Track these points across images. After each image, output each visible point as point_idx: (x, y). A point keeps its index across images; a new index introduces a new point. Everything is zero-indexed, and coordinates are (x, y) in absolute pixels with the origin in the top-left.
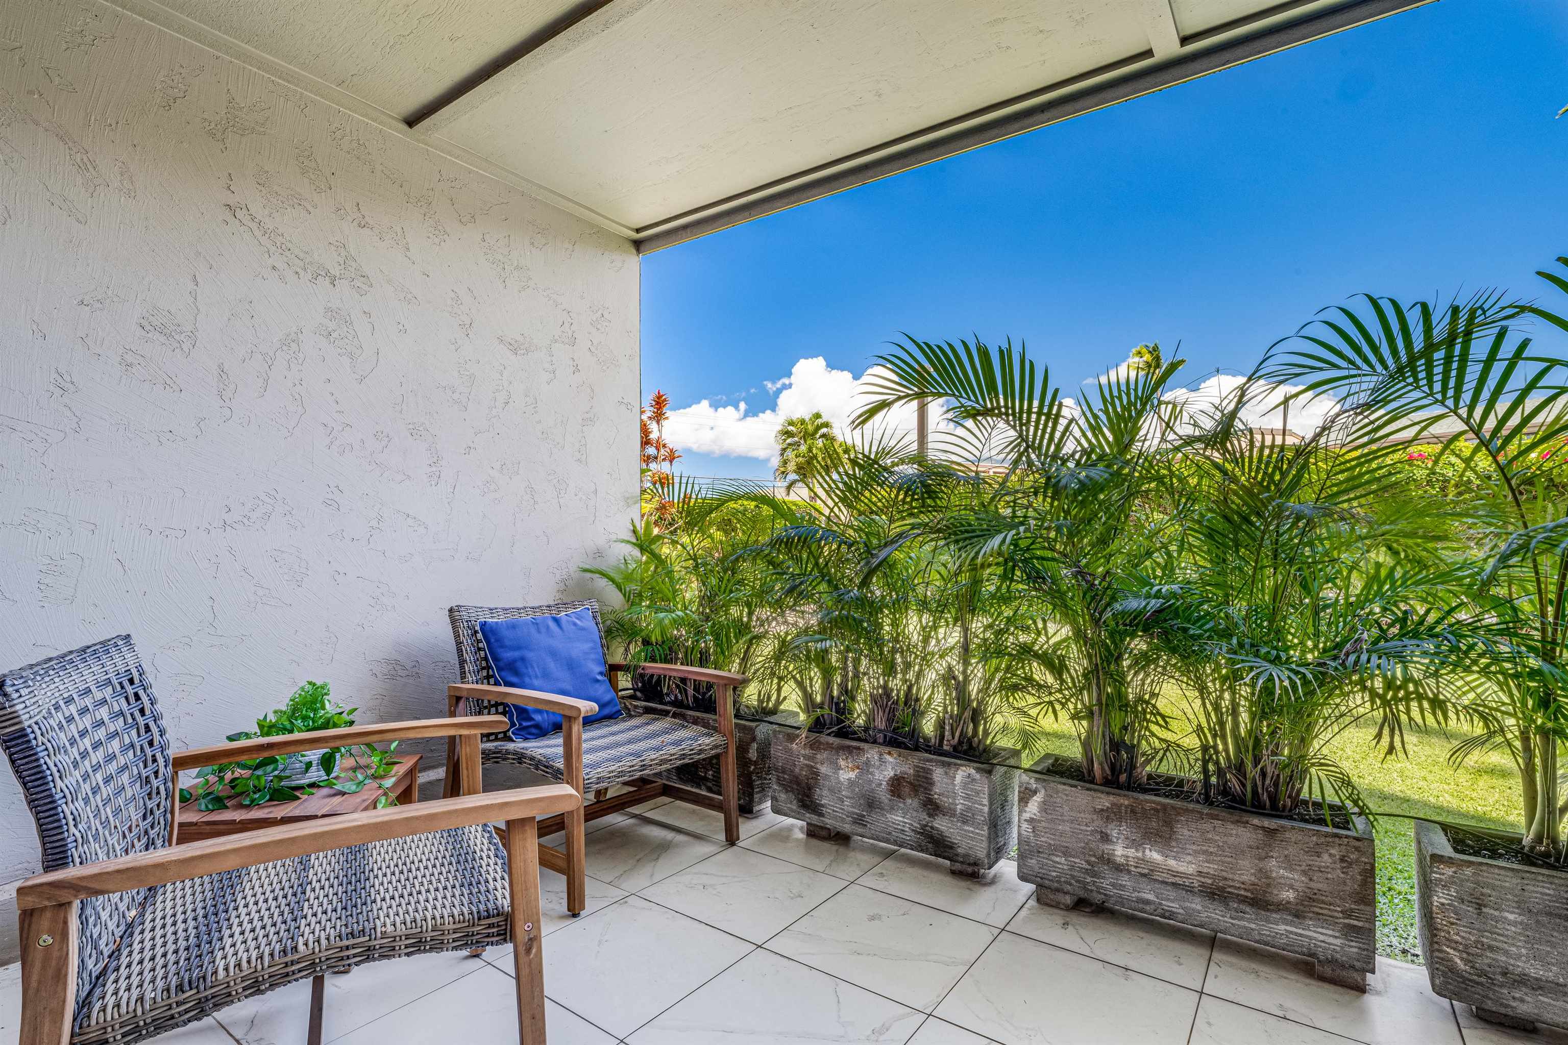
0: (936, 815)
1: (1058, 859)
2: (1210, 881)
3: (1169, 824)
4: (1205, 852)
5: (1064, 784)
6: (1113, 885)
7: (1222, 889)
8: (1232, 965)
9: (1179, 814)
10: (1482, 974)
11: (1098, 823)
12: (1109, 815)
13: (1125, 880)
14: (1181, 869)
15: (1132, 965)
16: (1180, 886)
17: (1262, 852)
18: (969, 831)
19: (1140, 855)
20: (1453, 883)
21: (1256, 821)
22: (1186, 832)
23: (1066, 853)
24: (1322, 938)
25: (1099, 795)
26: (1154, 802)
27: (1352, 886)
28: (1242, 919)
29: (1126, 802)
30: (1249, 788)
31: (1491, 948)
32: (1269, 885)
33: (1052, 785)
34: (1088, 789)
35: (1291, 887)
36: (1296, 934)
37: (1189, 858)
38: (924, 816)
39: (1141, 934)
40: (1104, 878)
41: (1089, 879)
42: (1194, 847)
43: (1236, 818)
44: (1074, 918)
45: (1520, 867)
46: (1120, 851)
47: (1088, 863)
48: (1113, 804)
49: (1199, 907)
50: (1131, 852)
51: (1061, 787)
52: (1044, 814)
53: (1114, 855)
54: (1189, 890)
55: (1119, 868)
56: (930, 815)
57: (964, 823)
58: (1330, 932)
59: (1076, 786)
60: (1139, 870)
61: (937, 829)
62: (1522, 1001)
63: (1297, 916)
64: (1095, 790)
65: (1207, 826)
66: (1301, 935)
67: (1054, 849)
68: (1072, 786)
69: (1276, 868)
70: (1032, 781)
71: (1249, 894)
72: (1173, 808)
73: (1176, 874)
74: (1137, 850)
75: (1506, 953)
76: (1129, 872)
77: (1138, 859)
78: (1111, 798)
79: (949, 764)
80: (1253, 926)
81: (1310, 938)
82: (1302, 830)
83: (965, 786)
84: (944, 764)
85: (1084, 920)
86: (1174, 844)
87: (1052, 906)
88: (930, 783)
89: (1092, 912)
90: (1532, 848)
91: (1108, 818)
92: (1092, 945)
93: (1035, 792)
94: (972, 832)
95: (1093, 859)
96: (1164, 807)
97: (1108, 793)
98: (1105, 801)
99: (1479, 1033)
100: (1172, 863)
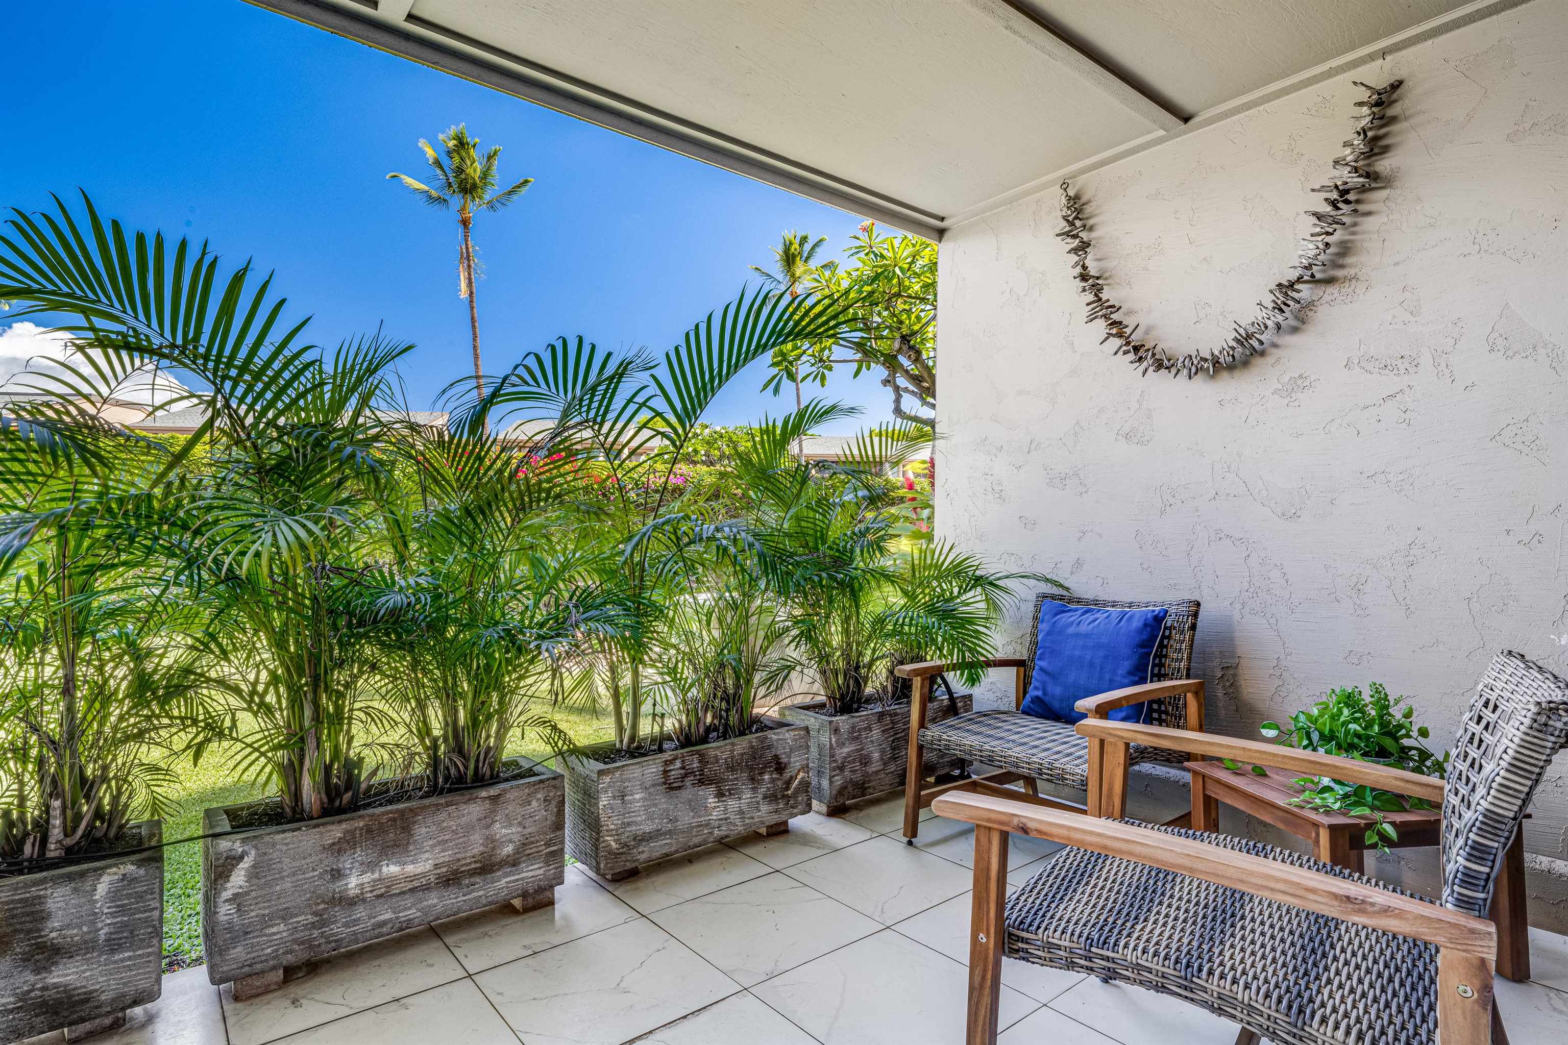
0: (55, 963)
1: (274, 930)
2: (444, 870)
3: (407, 829)
4: (439, 843)
5: (284, 831)
6: (346, 925)
7: (456, 872)
8: (466, 940)
9: (417, 815)
10: (625, 845)
11: (329, 861)
12: (338, 848)
13: (360, 912)
14: (419, 870)
16: (419, 888)
17: (488, 820)
18: (122, 960)
19: (376, 875)
20: (610, 787)
21: (484, 794)
22: (424, 830)
23: (285, 915)
24: (531, 874)
25: (329, 827)
26: (387, 813)
27: (552, 818)
28: (473, 891)
29: (361, 824)
30: (472, 766)
31: (629, 824)
32: (493, 848)
33: (267, 839)
34: (315, 827)
35: (511, 841)
36: (514, 881)
37: (427, 855)
38: (27, 979)
39: (376, 963)
40: (333, 923)
41: (316, 933)
42: (431, 842)
43: (468, 797)
44: (295, 990)
45: (631, 762)
46: (353, 883)
47: (315, 914)
48: (346, 832)
49: (435, 901)
50: (367, 878)
51: (278, 837)
52: (255, 881)
53: (347, 890)
54: (426, 888)
55: (351, 902)
56: (37, 971)
57: (113, 951)
58: (537, 866)
59: (299, 829)
60: (375, 893)
61: (56, 986)
62: (643, 852)
63: (514, 865)
64: (324, 824)
65: (443, 815)
66: (517, 880)
67: (265, 921)
68: (294, 830)
69: (500, 830)
70: (238, 844)
71: (478, 865)
72: (411, 810)
73: (415, 877)
74: (373, 873)
75: (635, 823)
76: (364, 900)
77: (374, 881)
78: (344, 826)
79: (82, 875)
80: (481, 893)
81: (523, 879)
82: (518, 786)
83: (114, 895)
84: (70, 878)
85: (309, 985)
86: (411, 848)
87: (258, 995)
88: (41, 917)
89: (308, 973)
90: (629, 747)
91: (339, 851)
92: (342, 1002)
93: (241, 858)
94: (129, 958)
95: (322, 906)
96: (402, 813)
97: (340, 822)
98: (335, 831)
99: (622, 889)
100: (410, 869)
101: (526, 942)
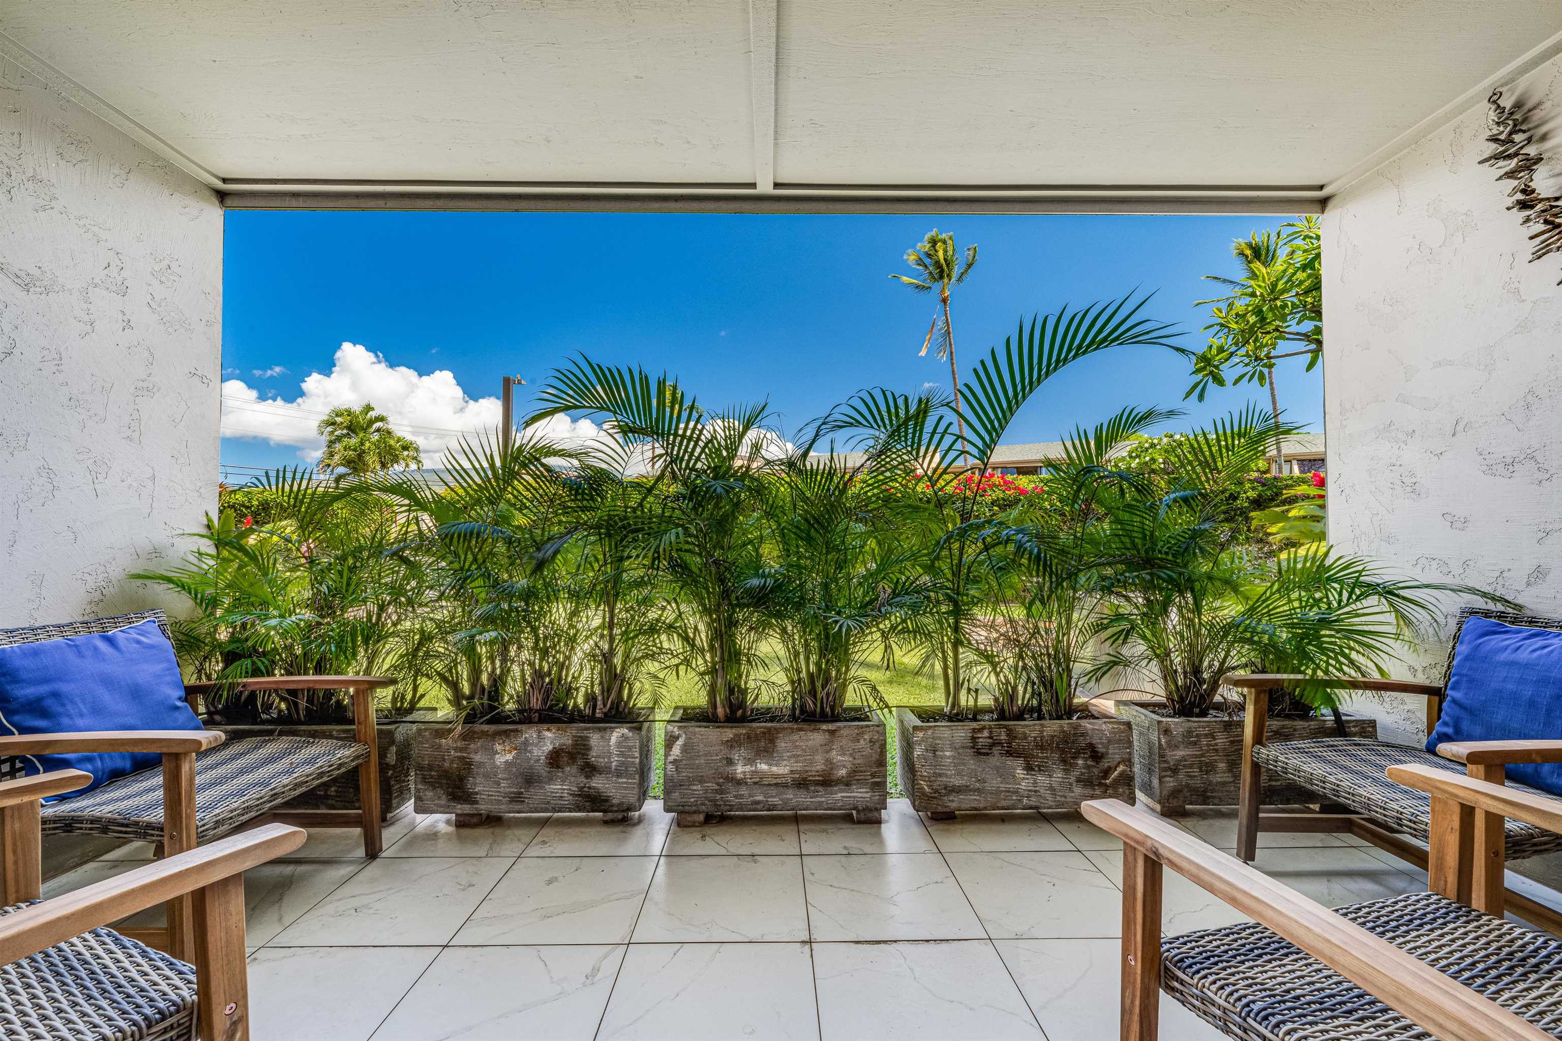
0: (593, 775)
1: (695, 788)
2: (797, 776)
3: (772, 741)
4: (794, 756)
5: (700, 727)
6: (735, 796)
7: (805, 779)
8: (811, 831)
9: (778, 733)
10: (936, 791)
11: (725, 751)
12: (731, 744)
13: (744, 791)
14: (781, 772)
15: (757, 851)
16: (780, 785)
17: (827, 747)
18: (622, 783)
19: (753, 768)
20: (923, 741)
21: (824, 727)
22: (783, 745)
23: (701, 780)
24: (860, 795)
25: (726, 730)
26: (761, 727)
27: (875, 756)
28: (817, 796)
29: (744, 731)
30: (819, 706)
31: (940, 775)
32: (832, 769)
33: (691, 729)
34: (718, 727)
35: (844, 766)
36: (847, 797)
37: (785, 762)
38: (582, 779)
39: (754, 828)
40: (728, 793)
41: (718, 797)
42: (788, 754)
43: (813, 727)
44: (708, 830)
45: (949, 724)
46: (740, 769)
47: (718, 784)
48: (735, 735)
49: (791, 796)
50: (748, 768)
51: (697, 729)
52: (685, 754)
53: (736, 773)
54: (785, 786)
55: (739, 783)
56: (587, 777)
57: (618, 776)
58: (864, 790)
59: (708, 727)
60: (753, 780)
61: (594, 788)
62: (953, 801)
63: (847, 785)
64: (722, 727)
65: (796, 737)
66: (850, 797)
67: (691, 781)
68: (706, 727)
69: (836, 757)
70: (676, 729)
71: (821, 778)
72: (775, 729)
73: (777, 776)
74: (752, 766)
75: (946, 776)
76: (746, 783)
77: (753, 772)
78: (734, 730)
79: (605, 729)
80: (823, 799)
81: (854, 797)
82: (849, 727)
83: (619, 744)
84: (600, 729)
85: (714, 830)
86: (775, 755)
87: (689, 826)
88: (588, 748)
89: (718, 822)
90: (951, 712)
91: (731, 746)
92: (725, 845)
93: (677, 738)
94: (625, 783)
95: (721, 780)
96: (769, 729)
97: (731, 727)
98: (729, 733)
99: (935, 827)
100: (774, 769)
101: (847, 845)
